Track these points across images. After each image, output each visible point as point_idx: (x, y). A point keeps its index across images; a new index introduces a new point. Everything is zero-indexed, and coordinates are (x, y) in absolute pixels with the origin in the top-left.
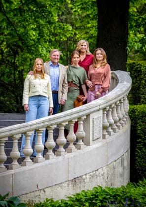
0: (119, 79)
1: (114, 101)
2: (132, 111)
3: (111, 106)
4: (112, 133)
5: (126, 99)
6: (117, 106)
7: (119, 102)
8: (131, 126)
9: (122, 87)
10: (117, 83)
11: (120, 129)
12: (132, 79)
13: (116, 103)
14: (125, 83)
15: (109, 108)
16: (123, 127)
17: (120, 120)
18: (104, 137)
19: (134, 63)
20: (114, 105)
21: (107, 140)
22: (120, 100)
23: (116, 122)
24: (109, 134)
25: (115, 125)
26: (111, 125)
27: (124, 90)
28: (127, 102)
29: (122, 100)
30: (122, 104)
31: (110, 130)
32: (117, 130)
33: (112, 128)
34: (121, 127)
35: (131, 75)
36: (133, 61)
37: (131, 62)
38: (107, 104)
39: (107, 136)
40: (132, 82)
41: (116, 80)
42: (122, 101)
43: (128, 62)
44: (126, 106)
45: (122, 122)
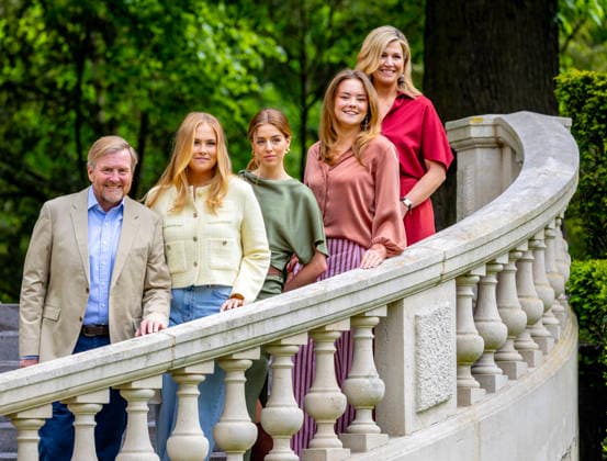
0: (525, 147)
1: (505, 243)
2: (583, 284)
3: (491, 263)
4: (500, 379)
5: (558, 233)
6: (519, 262)
7: (525, 247)
8: (583, 351)
9: (539, 182)
10: (518, 165)
11: (531, 365)
12: (583, 149)
13: (513, 251)
14: (552, 165)
15: (482, 271)
16: (545, 353)
17: (531, 322)
18: (463, 397)
19: (587, 80)
20: (504, 260)
21: (478, 408)
22: (531, 240)
23: (514, 333)
24: (487, 384)
25: (510, 346)
26: (493, 347)
27: (548, 193)
28: (560, 245)
29: (541, 236)
30: (541, 254)
31: (490, 366)
32: (521, 367)
33: (496, 360)
34: (537, 354)
35: (575, 130)
36: (585, 73)
37: (576, 74)
38: (476, 256)
39: (477, 393)
40: (582, 159)
41: (514, 152)
42: (540, 241)
43: (562, 78)
44: (557, 265)
45: (541, 330)
